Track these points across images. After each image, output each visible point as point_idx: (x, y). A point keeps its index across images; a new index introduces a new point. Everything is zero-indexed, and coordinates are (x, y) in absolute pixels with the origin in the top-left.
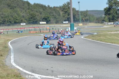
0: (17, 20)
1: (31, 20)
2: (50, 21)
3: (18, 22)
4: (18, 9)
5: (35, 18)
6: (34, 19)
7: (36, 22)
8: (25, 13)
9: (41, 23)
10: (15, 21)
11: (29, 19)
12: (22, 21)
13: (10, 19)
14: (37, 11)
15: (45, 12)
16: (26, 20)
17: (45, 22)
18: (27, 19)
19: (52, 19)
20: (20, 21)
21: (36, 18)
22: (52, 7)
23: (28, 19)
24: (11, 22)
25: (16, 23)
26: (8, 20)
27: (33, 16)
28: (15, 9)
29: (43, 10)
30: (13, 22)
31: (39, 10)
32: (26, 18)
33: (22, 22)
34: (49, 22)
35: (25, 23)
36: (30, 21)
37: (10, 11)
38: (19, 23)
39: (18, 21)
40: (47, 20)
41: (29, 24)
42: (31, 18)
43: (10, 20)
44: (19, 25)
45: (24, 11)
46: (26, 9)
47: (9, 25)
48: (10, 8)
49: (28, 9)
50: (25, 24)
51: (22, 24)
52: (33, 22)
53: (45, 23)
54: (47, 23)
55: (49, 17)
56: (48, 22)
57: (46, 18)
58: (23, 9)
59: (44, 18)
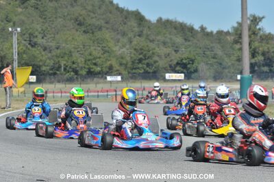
0: (95, 64)
1: (140, 66)
2: (196, 71)
3: (99, 73)
4: (107, 35)
5: (151, 61)
6: (148, 65)
7: (155, 72)
8: (128, 46)
9: (168, 76)
10: (89, 69)
11: (133, 62)
12: (111, 68)
13: (74, 63)
14: (164, 43)
15: (190, 46)
16: (123, 67)
17: (183, 75)
18: (126, 65)
19: (202, 67)
20: (104, 70)
21: (156, 62)
22: (212, 32)
23: (130, 65)
24: (76, 72)
25: (91, 74)
26: (69, 64)
27: (145, 56)
28: (99, 34)
29: (185, 39)
30: (84, 72)
31: (171, 39)
32: (124, 62)
33: (110, 71)
34: (193, 76)
35: (119, 74)
36: (135, 69)
37: (80, 38)
38: (102, 75)
39: (99, 69)
40: (188, 69)
41: (132, 78)
42: (140, 61)
43: (74, 66)
44: (102, 80)
45: (125, 40)
46: (131, 35)
47: (70, 80)
48: (84, 32)
49: (139, 36)
50: (119, 78)
51: (109, 78)
52: (146, 72)
53: (181, 76)
54: (188, 77)
55: (193, 61)
56: (190, 73)
57: (184, 61)
58: (124, 34)
59: (178, 64)
